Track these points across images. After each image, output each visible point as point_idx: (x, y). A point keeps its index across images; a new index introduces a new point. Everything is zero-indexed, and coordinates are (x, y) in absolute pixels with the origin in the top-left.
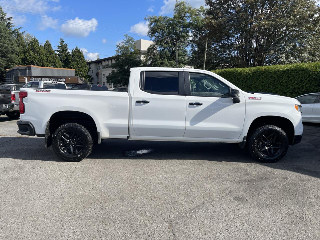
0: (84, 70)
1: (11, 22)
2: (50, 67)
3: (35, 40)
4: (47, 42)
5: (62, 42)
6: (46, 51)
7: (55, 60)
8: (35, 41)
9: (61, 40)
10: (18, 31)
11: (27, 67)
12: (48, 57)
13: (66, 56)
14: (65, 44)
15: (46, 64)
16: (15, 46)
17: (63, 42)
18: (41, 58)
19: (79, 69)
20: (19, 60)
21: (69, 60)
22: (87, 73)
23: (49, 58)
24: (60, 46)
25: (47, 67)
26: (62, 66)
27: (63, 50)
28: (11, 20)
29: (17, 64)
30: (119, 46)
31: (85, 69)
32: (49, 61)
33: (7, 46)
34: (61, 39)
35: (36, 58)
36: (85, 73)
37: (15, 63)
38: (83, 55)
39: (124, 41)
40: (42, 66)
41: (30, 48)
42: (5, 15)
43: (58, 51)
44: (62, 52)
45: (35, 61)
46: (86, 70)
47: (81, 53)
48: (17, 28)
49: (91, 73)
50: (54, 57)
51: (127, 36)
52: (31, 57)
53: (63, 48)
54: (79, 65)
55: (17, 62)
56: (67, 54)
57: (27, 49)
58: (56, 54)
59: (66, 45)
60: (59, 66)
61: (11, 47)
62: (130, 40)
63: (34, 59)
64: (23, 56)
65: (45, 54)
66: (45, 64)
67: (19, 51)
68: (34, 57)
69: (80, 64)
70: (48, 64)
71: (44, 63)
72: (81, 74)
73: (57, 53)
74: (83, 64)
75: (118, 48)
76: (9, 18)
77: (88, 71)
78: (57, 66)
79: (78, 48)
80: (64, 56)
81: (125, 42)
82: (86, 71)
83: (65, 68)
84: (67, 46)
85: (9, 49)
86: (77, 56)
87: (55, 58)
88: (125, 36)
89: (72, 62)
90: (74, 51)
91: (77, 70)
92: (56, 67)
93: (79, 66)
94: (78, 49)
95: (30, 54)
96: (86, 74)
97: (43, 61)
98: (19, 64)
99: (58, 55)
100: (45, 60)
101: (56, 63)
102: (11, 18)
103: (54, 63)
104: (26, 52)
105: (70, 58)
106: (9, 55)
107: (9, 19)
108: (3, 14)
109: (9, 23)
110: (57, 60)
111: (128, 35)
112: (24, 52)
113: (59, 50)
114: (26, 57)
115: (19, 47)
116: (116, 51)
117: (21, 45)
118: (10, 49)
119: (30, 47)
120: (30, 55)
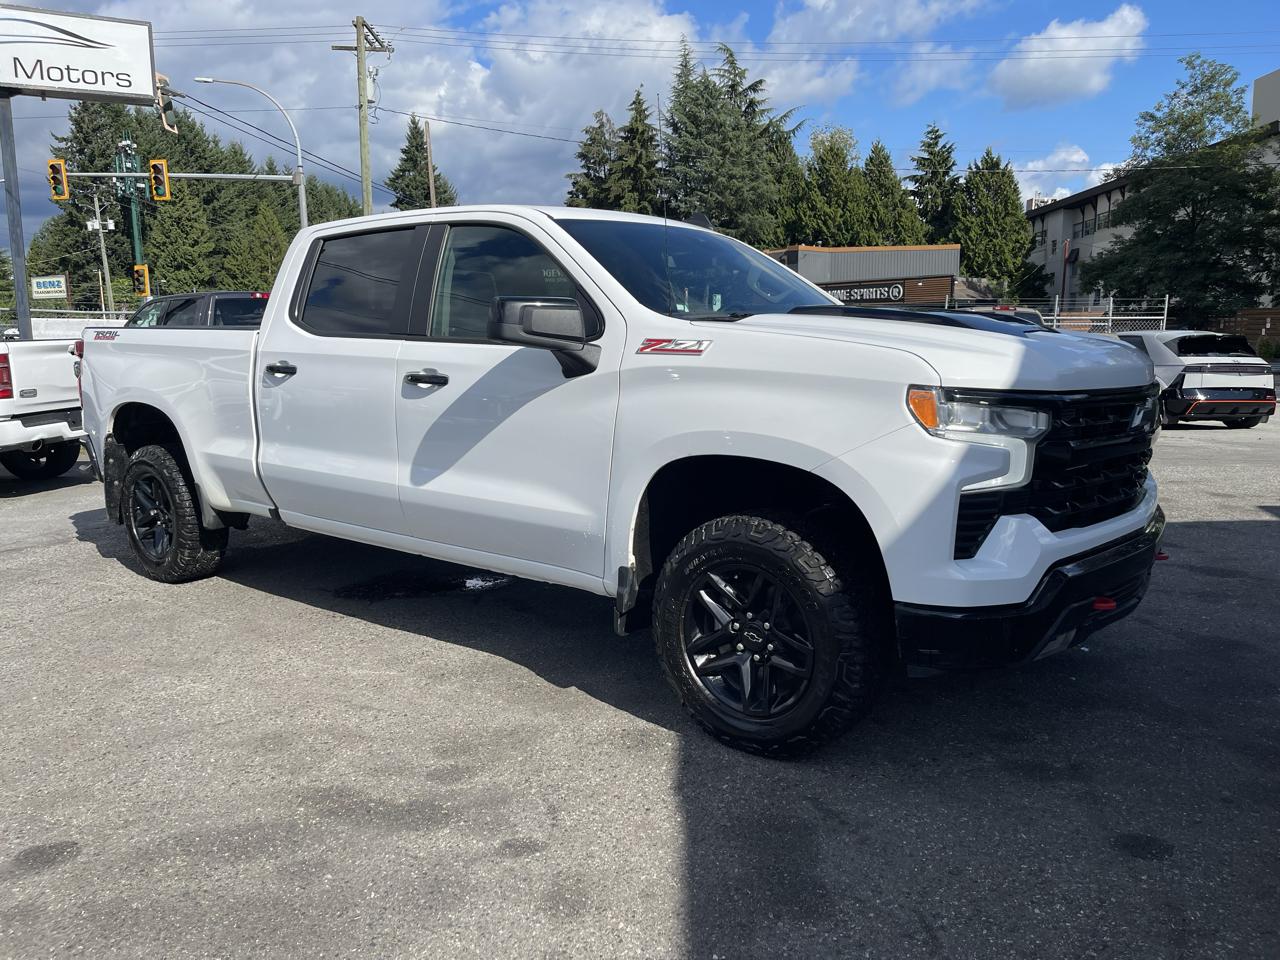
0: (1011, 245)
1: (757, 97)
2: (877, 245)
3: (831, 150)
4: (877, 150)
5: (932, 139)
6: (870, 185)
7: (900, 215)
8: (832, 154)
9: (929, 133)
10: (778, 126)
11: (785, 253)
12: (875, 207)
13: (946, 194)
14: (944, 146)
15: (864, 234)
16: (766, 182)
17: (936, 138)
18: (848, 214)
19: (991, 241)
20: (778, 230)
21: (954, 207)
22: (1027, 256)
23: (878, 213)
24: (926, 156)
25: (869, 244)
26: (925, 236)
27: (935, 174)
28: (762, 90)
29: (768, 245)
30: (1152, 117)
31: (1017, 241)
32: (876, 223)
33: (741, 184)
34: (930, 129)
35: (830, 217)
36: (1015, 257)
37: (765, 242)
38: (1012, 182)
39: (1178, 87)
40: (851, 244)
41: (814, 182)
42: (742, 75)
43: (914, 178)
44: (929, 181)
45: (828, 228)
46: (1018, 245)
47: (1004, 174)
48: (775, 115)
49: (1046, 255)
50: (896, 206)
51: (1198, 62)
52: (815, 217)
53: (936, 160)
54: (990, 224)
55: (772, 237)
56: (949, 187)
57: (803, 189)
58: (906, 193)
59: (950, 151)
60: (914, 238)
61: (752, 189)
62: (1212, 78)
63: (825, 223)
64: (790, 214)
65: (866, 199)
66: (861, 234)
67: (777, 199)
68: (826, 214)
69: (996, 219)
70: (873, 233)
71: (858, 233)
72: (999, 264)
73: (911, 186)
74: (1008, 219)
75: (1150, 123)
76: (752, 85)
77: (1027, 246)
78: (904, 240)
79: (995, 155)
80: (935, 196)
81: (1184, 92)
82: (1020, 249)
83: (936, 243)
84: (952, 155)
85: (746, 194)
86: (988, 187)
87: (899, 209)
88: (1184, 63)
89: (965, 216)
90: (974, 170)
91: (981, 247)
92: (903, 242)
93: (991, 231)
94: (992, 159)
95: (813, 206)
96: (1019, 261)
97: (854, 224)
98: (775, 246)
99: (913, 193)
100: (862, 222)
101: (902, 226)
102: (761, 82)
103: (896, 227)
104: (801, 199)
105: (958, 199)
106: (745, 218)
107: (754, 87)
108: (736, 75)
109: (752, 104)
110: (906, 214)
111: (1199, 57)
112: (795, 201)
113: (920, 173)
114: (799, 215)
115: (780, 182)
116: (1134, 140)
117: (788, 175)
118: (748, 195)
119: (813, 179)
120: (813, 208)
